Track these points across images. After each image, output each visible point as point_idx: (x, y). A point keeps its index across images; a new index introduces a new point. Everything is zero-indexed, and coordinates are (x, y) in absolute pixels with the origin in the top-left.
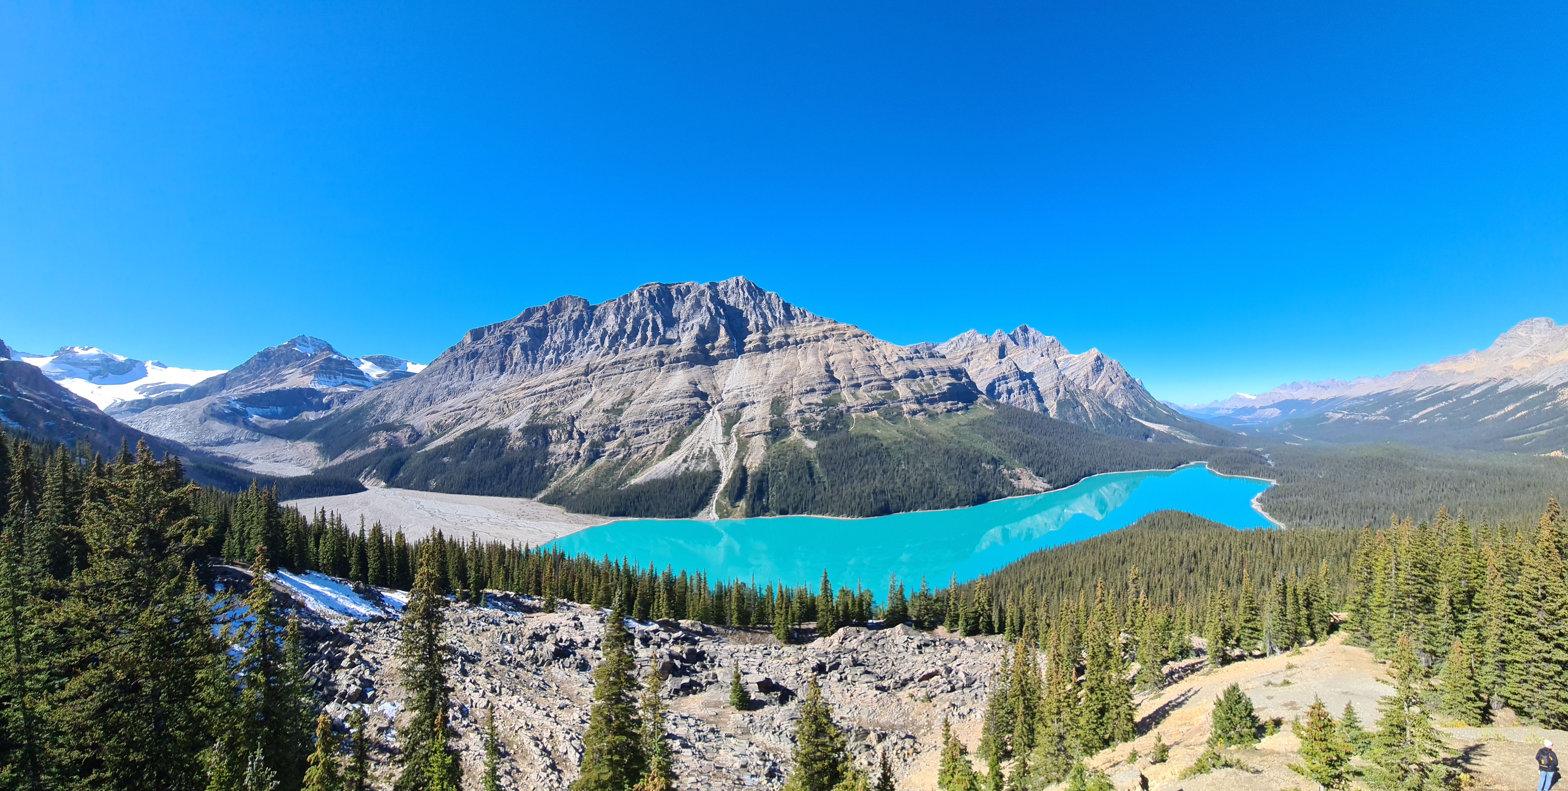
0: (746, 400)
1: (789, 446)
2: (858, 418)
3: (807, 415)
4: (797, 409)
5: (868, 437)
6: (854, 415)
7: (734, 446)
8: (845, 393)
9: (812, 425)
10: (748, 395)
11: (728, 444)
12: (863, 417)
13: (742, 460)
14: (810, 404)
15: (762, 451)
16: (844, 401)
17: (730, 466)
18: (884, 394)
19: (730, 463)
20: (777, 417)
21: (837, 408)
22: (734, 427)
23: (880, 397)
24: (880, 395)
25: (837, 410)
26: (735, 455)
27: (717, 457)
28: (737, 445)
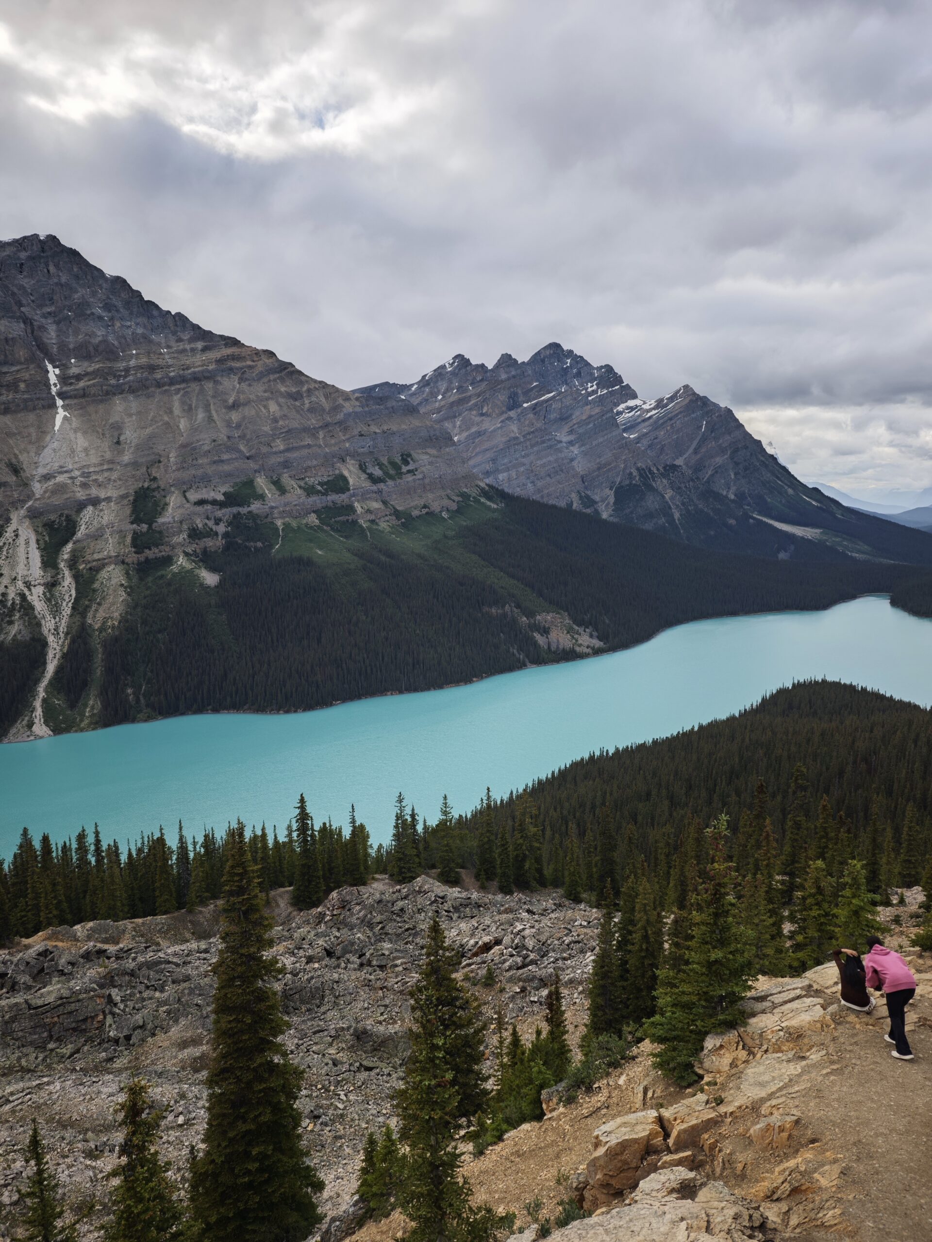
0: (81, 495)
1: (169, 584)
2: (287, 526)
3: (199, 523)
4: (181, 511)
5: (305, 563)
6: (279, 523)
7: (68, 581)
8: (261, 482)
9: (209, 543)
10: (84, 485)
11: (54, 584)
12: (294, 524)
13: (83, 615)
14: (201, 502)
15: (122, 595)
16: (262, 497)
17: (63, 628)
18: (326, 483)
19: (63, 622)
20: (145, 527)
21: (249, 509)
22: (64, 549)
23: (319, 488)
24: (320, 484)
25: (250, 512)
26: (70, 605)
27: (36, 612)
28: (74, 586)
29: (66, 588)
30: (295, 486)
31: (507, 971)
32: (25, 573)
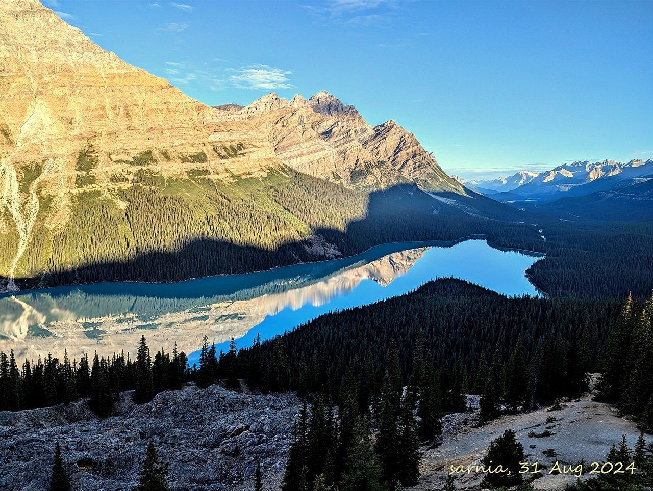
0: (46, 152)
2: (170, 179)
3: (118, 173)
5: (179, 200)
6: (165, 176)
7: (35, 200)
8: (156, 154)
9: (123, 185)
10: (48, 146)
11: (25, 203)
12: (174, 179)
13: (43, 221)
14: (119, 161)
15: (68, 211)
16: (156, 161)
17: (30, 228)
18: (193, 156)
19: (30, 224)
20: (84, 173)
21: (148, 167)
22: (33, 182)
23: (190, 159)
24: (190, 156)
25: (148, 169)
26: (35, 215)
27: (14, 218)
28: (38, 204)
29: (33, 204)
30: (176, 157)
31: (247, 447)
32: (9, 195)
